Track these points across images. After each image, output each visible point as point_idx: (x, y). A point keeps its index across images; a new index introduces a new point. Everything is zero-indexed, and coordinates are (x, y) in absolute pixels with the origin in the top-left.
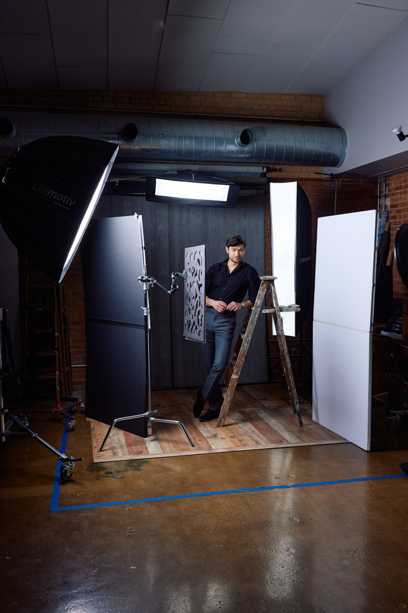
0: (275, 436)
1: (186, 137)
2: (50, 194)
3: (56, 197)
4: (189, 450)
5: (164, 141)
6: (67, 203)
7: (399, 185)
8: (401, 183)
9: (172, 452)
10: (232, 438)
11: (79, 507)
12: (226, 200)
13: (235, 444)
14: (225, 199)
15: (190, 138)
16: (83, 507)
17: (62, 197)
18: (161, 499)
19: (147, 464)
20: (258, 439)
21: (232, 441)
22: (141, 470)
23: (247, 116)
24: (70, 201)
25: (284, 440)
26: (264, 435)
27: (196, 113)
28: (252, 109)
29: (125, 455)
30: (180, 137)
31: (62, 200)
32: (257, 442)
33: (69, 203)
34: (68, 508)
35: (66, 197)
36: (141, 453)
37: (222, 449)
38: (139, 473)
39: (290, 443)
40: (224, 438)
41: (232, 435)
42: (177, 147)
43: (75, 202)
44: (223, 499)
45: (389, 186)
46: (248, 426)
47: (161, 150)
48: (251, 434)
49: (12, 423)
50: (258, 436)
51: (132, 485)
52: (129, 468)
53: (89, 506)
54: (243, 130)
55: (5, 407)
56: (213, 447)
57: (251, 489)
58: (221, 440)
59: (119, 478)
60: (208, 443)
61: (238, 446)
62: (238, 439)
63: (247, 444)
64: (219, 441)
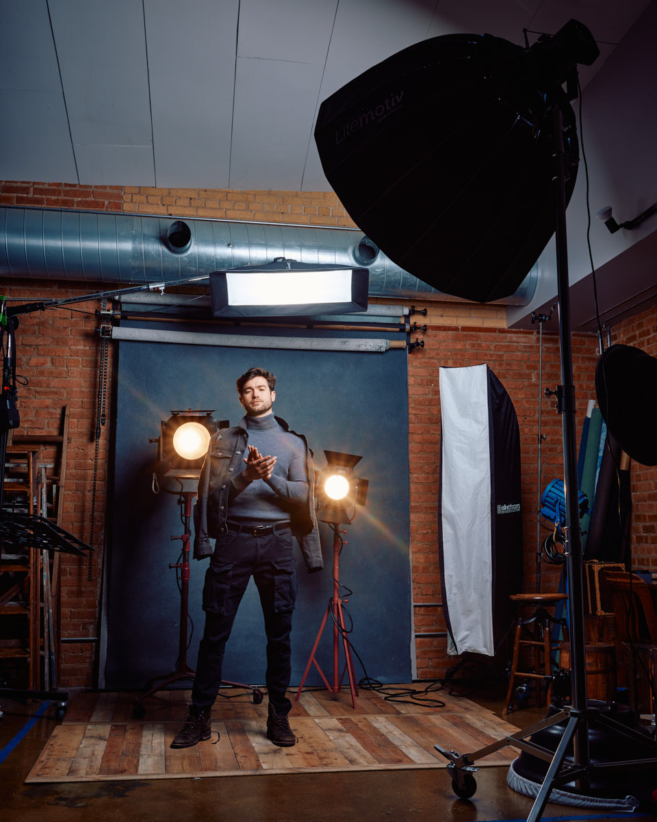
0: (390, 753)
4: (217, 770)
5: (234, 252)
7: (631, 334)
8: (633, 330)
9: (183, 771)
10: (306, 756)
12: (350, 301)
13: (308, 763)
14: (349, 299)
19: (142, 788)
20: (356, 757)
21: (305, 759)
22: (126, 796)
25: (405, 760)
26: (371, 751)
29: (91, 774)
30: (261, 246)
32: (352, 761)
36: (122, 771)
37: (280, 769)
38: (119, 800)
39: (415, 763)
40: (292, 755)
41: (309, 750)
45: (616, 339)
46: (347, 739)
47: (230, 265)
48: (346, 750)
50: (358, 752)
52: (104, 793)
56: (264, 766)
58: (286, 757)
59: (78, 807)
60: (258, 760)
61: (313, 766)
62: (318, 756)
63: (331, 764)
64: (281, 759)
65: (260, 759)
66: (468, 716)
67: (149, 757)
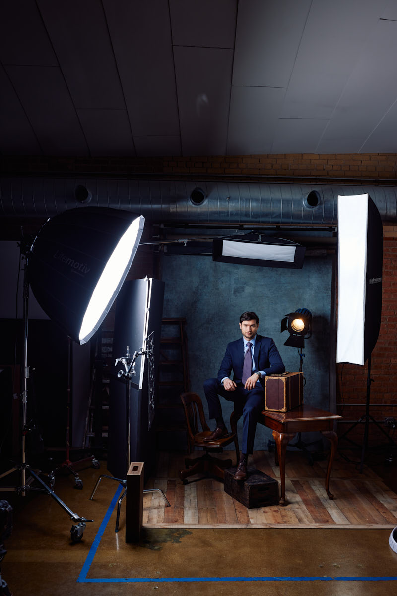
0: (322, 514)
1: (252, 200)
2: (68, 262)
3: (73, 265)
4: (226, 523)
5: (231, 204)
6: (82, 271)
9: (208, 524)
10: (274, 512)
11: (107, 580)
13: (276, 520)
14: (292, 260)
15: (257, 200)
16: (110, 580)
17: (79, 265)
18: (191, 579)
19: (188, 536)
20: (302, 516)
21: (274, 516)
22: (180, 542)
23: (319, 176)
24: (85, 269)
25: (330, 520)
26: (311, 512)
27: (268, 175)
28: (324, 170)
29: (159, 523)
30: (247, 200)
31: (78, 268)
32: (300, 520)
33: (84, 271)
34: (95, 580)
35: (82, 265)
36: (175, 521)
37: (260, 524)
38: (176, 545)
39: (336, 524)
41: (277, 509)
42: (244, 209)
43: (89, 270)
44: (256, 587)
47: (228, 212)
48: (297, 509)
49: (33, 479)
50: (304, 512)
51: (167, 559)
52: (168, 539)
53: (117, 580)
54: (311, 191)
55: (27, 463)
56: (252, 521)
57: (289, 577)
58: (263, 514)
59: (155, 550)
60: (248, 516)
61: (278, 523)
62: (281, 514)
63: (289, 521)
64: (261, 515)
65: (249, 515)
66: (367, 482)
67: (189, 510)
